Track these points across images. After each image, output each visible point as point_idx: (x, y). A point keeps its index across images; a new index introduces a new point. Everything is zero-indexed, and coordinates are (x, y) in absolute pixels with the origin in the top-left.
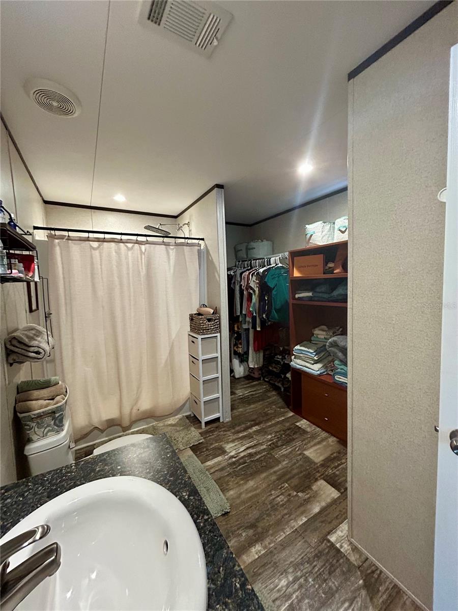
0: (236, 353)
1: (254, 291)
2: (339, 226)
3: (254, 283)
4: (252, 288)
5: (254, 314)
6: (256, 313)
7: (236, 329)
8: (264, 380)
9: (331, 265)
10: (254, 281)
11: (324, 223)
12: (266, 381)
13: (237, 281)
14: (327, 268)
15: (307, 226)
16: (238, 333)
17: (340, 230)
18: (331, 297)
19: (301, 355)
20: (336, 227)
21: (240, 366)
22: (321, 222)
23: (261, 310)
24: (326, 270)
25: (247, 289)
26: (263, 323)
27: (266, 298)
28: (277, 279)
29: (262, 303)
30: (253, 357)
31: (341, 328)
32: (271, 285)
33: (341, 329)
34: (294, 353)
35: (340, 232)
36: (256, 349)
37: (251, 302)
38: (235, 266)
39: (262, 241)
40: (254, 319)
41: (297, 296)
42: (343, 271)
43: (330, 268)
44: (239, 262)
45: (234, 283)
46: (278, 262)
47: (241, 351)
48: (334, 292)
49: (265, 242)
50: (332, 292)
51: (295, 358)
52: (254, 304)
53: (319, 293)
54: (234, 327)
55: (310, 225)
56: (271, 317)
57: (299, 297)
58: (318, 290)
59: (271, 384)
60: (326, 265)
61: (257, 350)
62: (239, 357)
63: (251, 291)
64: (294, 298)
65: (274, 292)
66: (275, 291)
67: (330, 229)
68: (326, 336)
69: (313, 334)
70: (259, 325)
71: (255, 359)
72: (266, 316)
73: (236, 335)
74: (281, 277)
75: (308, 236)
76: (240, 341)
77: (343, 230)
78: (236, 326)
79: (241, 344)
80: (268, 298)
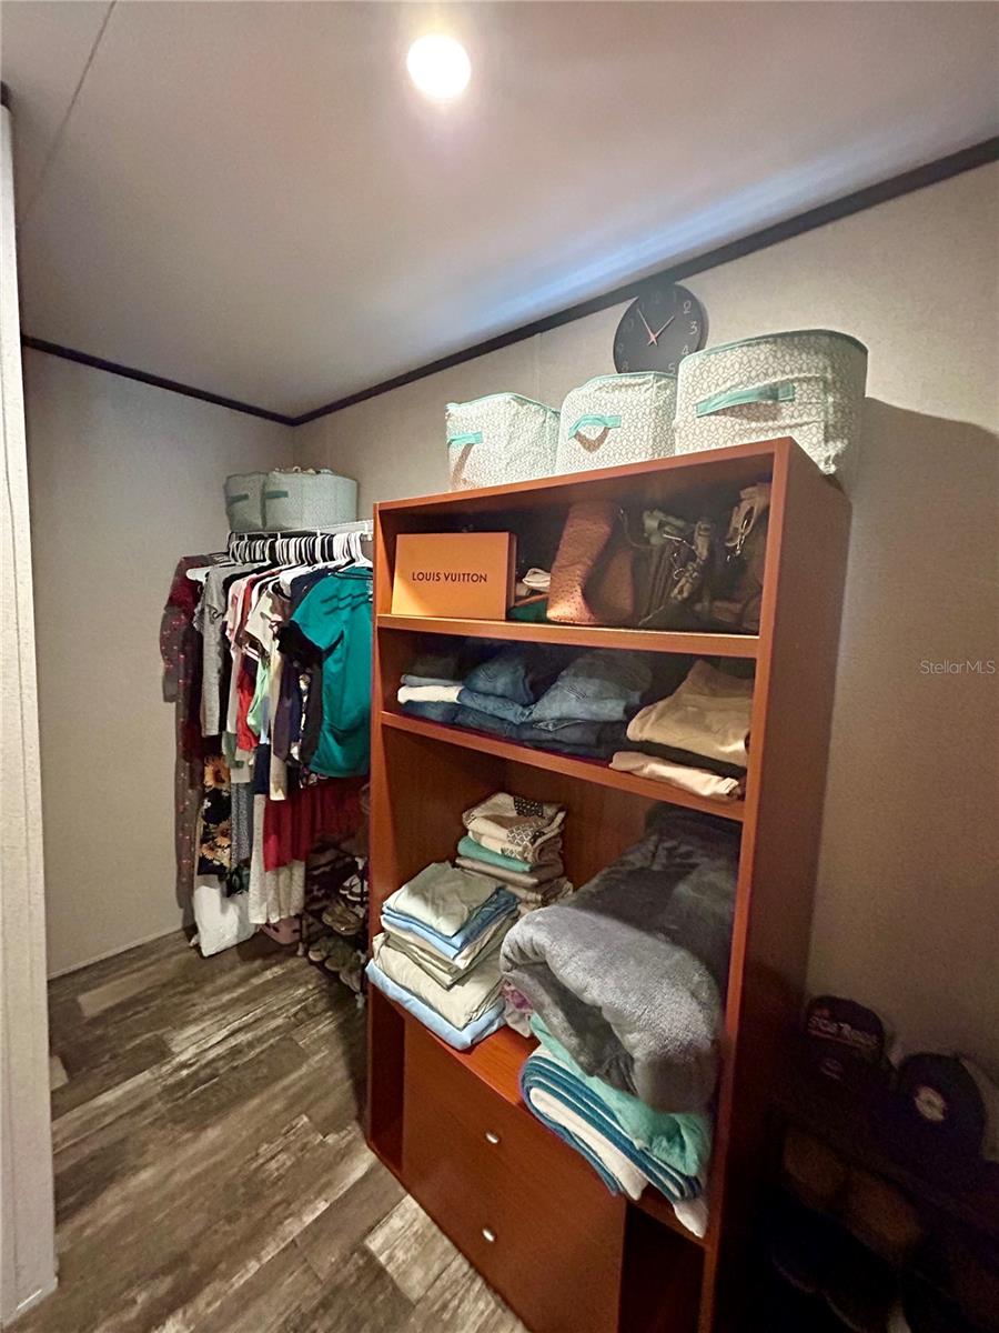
0: (207, 868)
1: (264, 654)
2: (574, 420)
3: (262, 623)
4: (255, 643)
5: (264, 740)
6: (269, 736)
7: (209, 781)
8: (306, 954)
9: (537, 580)
10: (262, 615)
11: (522, 402)
12: (312, 963)
13: (211, 607)
14: (522, 591)
15: (452, 408)
16: (215, 795)
17: (578, 436)
18: (532, 725)
19: (409, 938)
20: (566, 425)
21: (224, 910)
22: (507, 396)
23: (286, 725)
24: (518, 598)
25: (239, 643)
26: (293, 773)
27: (303, 686)
28: (345, 614)
29: (288, 703)
30: (263, 886)
31: (560, 810)
32: (319, 637)
33: (561, 815)
34: (384, 924)
35: (578, 445)
36: (272, 859)
37: (252, 693)
38: (227, 554)
39: (318, 473)
40: (263, 755)
41: (404, 695)
42: (587, 615)
43: (534, 592)
44: (242, 538)
45: (202, 611)
46: (356, 550)
47: (226, 862)
48: (545, 701)
49: (327, 478)
50: (536, 701)
51: (385, 943)
52: (265, 700)
53: (486, 694)
54: (202, 775)
55: (465, 406)
56: (315, 758)
57: (410, 702)
58: (481, 682)
59: (327, 972)
60: (519, 579)
61: (276, 863)
62: (220, 880)
63: (253, 654)
64: (391, 704)
65: (331, 665)
66: (336, 662)
67: (540, 433)
68: (508, 846)
69: (466, 831)
70: (277, 783)
71: (271, 894)
72: (301, 752)
73: (207, 804)
74: (363, 607)
75: (455, 452)
76: (224, 825)
77: (593, 438)
78: (209, 770)
79: (225, 834)
80: (309, 685)
